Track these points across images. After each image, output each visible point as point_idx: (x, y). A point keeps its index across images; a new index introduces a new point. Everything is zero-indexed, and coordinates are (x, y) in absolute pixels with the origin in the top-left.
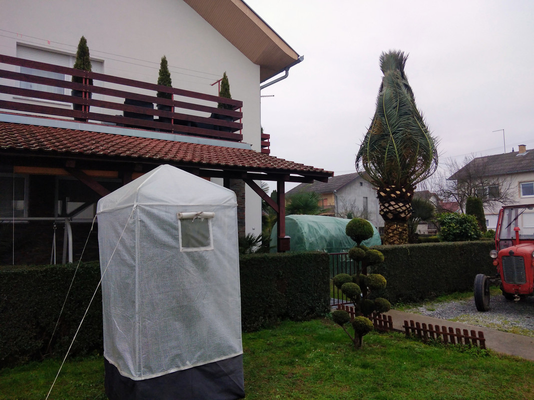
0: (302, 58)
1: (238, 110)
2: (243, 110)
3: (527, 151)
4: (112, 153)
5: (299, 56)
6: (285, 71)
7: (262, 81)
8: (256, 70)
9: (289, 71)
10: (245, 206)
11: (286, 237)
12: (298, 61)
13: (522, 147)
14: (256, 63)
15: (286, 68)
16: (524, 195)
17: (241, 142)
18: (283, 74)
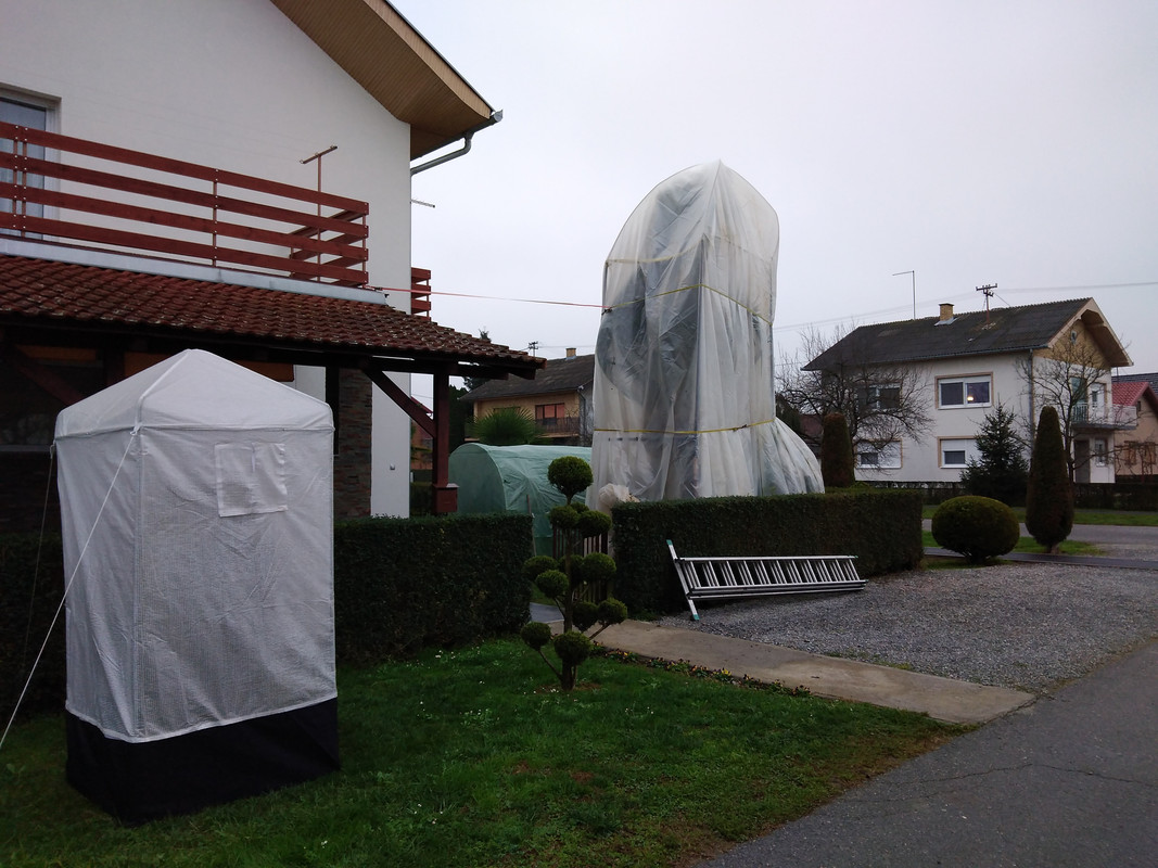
0: (500, 114)
1: (359, 221)
2: (370, 220)
3: (956, 316)
4: (83, 315)
5: (492, 110)
6: (463, 140)
7: (413, 157)
8: (402, 135)
9: (472, 140)
10: (371, 421)
11: (449, 486)
12: (491, 121)
13: (946, 307)
14: (401, 118)
15: (467, 133)
16: (943, 404)
17: (364, 288)
18: (460, 144)
